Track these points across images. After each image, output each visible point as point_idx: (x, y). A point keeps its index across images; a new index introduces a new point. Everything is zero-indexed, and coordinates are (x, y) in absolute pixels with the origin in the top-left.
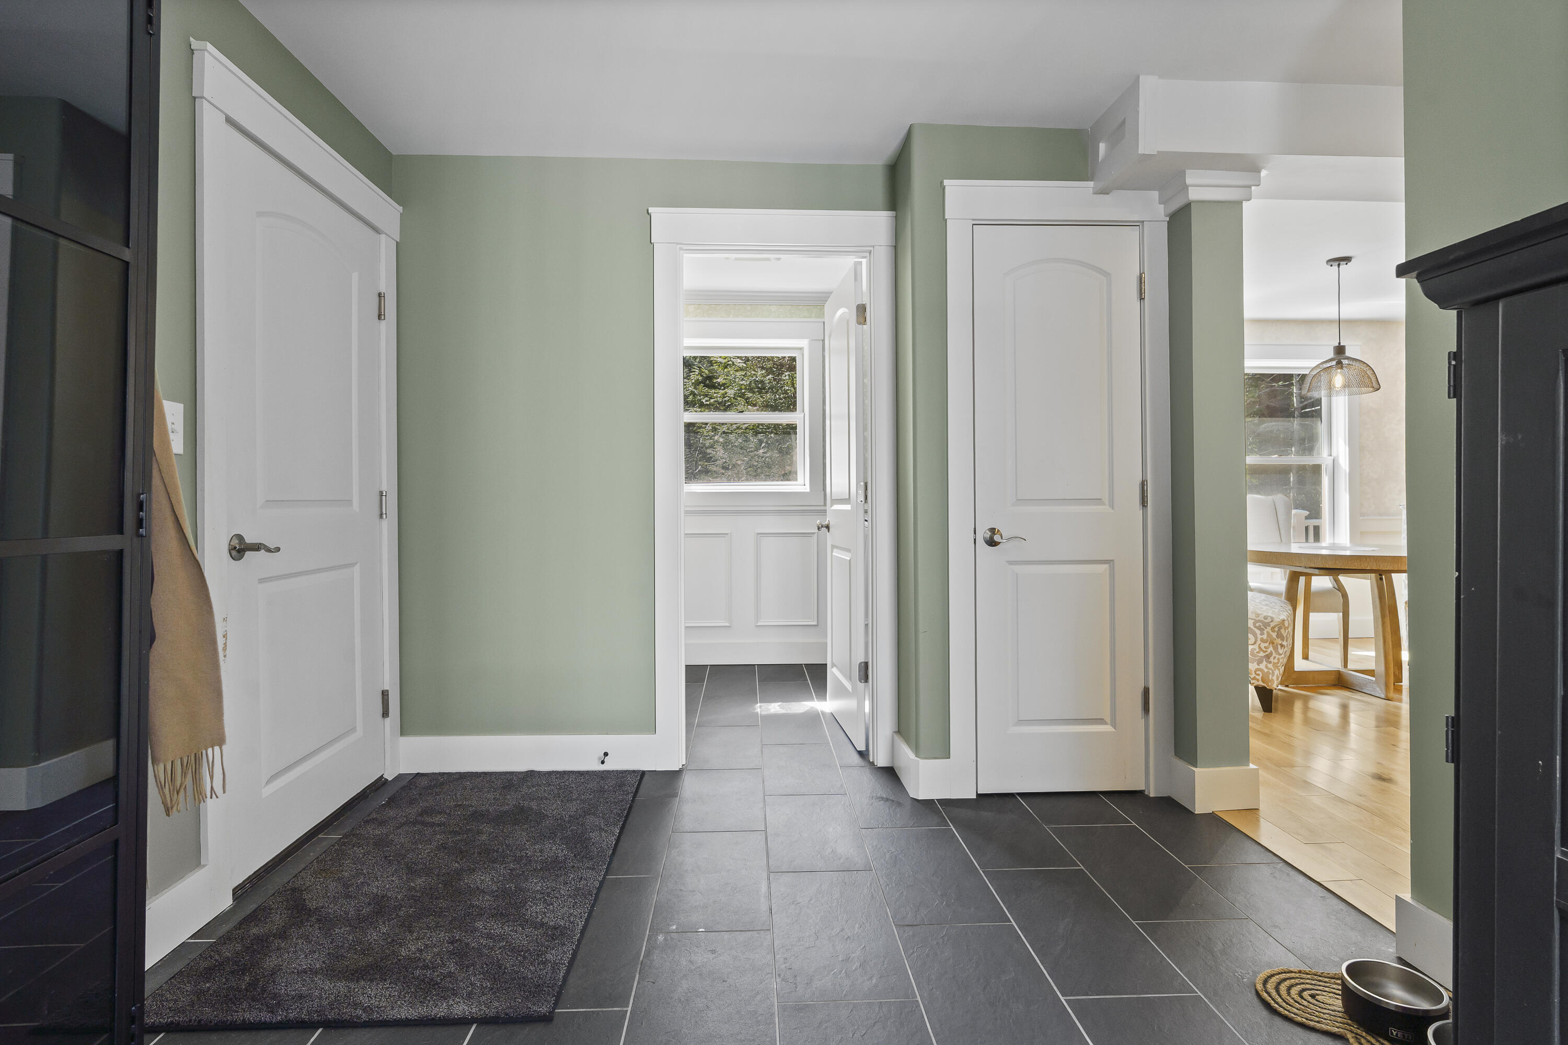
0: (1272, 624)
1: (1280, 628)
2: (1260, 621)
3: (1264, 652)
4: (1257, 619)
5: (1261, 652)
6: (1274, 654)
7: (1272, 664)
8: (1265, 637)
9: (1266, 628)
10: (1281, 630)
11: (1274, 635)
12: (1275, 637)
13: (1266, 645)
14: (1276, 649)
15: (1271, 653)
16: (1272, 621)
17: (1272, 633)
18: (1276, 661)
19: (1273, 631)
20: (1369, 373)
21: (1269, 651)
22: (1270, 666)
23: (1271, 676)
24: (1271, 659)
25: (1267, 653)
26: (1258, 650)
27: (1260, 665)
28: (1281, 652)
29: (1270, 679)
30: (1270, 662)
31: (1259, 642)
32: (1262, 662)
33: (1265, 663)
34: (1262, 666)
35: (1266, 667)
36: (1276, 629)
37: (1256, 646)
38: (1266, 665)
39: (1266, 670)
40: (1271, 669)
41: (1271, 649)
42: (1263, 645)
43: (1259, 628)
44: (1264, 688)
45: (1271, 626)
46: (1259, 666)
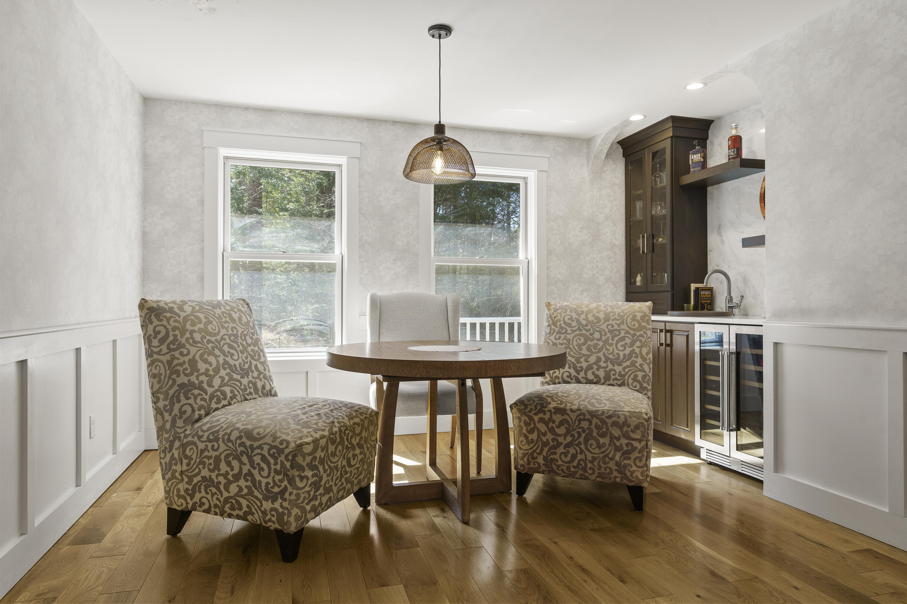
0: (287, 451)
1: (295, 456)
2: (275, 447)
3: (279, 486)
4: (273, 444)
5: (276, 487)
6: (290, 489)
7: (288, 502)
8: (278, 467)
9: (280, 456)
10: (296, 458)
11: (288, 464)
12: (289, 468)
13: (280, 477)
14: (291, 481)
15: (286, 488)
16: (286, 447)
17: (286, 463)
18: (293, 497)
19: (287, 460)
20: (467, 157)
21: (283, 485)
22: (286, 504)
23: (286, 517)
24: (287, 495)
25: (281, 488)
26: (272, 484)
27: (275, 503)
28: (300, 485)
29: (286, 521)
30: (285, 500)
31: (272, 474)
32: (276, 500)
33: (279, 501)
34: (277, 505)
35: (281, 506)
36: (290, 457)
37: (270, 480)
38: (281, 503)
39: (281, 510)
40: (287, 509)
41: (286, 482)
42: (278, 478)
43: (273, 456)
44: (281, 531)
45: (285, 453)
46: (273, 504)
